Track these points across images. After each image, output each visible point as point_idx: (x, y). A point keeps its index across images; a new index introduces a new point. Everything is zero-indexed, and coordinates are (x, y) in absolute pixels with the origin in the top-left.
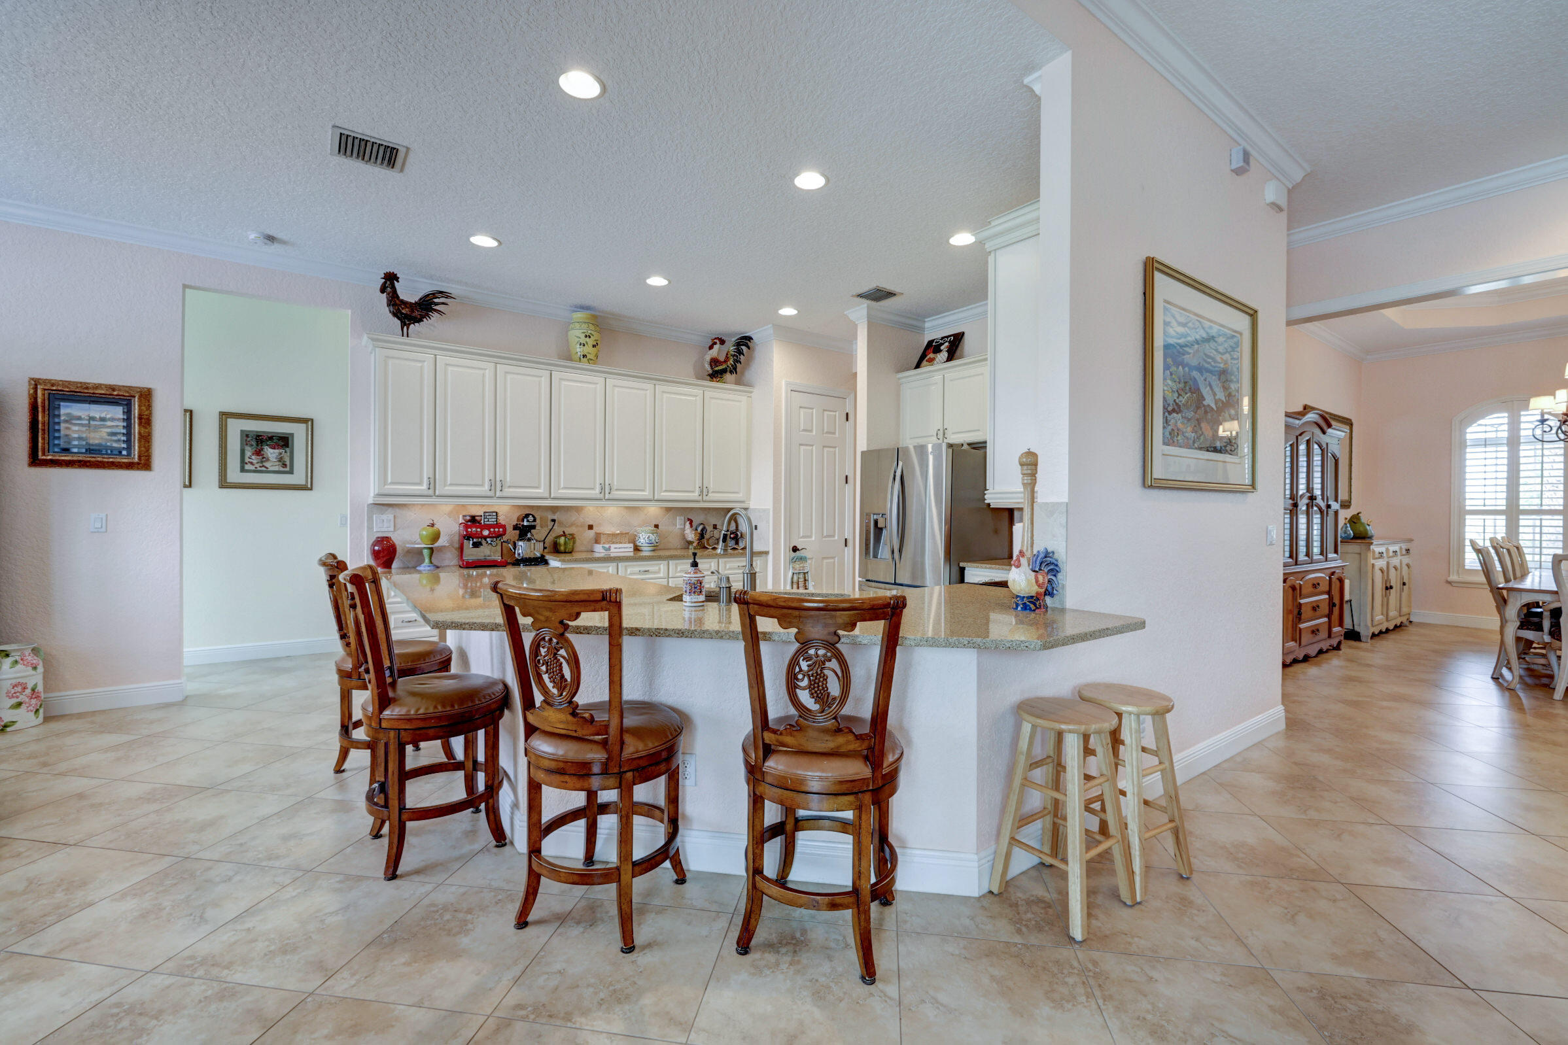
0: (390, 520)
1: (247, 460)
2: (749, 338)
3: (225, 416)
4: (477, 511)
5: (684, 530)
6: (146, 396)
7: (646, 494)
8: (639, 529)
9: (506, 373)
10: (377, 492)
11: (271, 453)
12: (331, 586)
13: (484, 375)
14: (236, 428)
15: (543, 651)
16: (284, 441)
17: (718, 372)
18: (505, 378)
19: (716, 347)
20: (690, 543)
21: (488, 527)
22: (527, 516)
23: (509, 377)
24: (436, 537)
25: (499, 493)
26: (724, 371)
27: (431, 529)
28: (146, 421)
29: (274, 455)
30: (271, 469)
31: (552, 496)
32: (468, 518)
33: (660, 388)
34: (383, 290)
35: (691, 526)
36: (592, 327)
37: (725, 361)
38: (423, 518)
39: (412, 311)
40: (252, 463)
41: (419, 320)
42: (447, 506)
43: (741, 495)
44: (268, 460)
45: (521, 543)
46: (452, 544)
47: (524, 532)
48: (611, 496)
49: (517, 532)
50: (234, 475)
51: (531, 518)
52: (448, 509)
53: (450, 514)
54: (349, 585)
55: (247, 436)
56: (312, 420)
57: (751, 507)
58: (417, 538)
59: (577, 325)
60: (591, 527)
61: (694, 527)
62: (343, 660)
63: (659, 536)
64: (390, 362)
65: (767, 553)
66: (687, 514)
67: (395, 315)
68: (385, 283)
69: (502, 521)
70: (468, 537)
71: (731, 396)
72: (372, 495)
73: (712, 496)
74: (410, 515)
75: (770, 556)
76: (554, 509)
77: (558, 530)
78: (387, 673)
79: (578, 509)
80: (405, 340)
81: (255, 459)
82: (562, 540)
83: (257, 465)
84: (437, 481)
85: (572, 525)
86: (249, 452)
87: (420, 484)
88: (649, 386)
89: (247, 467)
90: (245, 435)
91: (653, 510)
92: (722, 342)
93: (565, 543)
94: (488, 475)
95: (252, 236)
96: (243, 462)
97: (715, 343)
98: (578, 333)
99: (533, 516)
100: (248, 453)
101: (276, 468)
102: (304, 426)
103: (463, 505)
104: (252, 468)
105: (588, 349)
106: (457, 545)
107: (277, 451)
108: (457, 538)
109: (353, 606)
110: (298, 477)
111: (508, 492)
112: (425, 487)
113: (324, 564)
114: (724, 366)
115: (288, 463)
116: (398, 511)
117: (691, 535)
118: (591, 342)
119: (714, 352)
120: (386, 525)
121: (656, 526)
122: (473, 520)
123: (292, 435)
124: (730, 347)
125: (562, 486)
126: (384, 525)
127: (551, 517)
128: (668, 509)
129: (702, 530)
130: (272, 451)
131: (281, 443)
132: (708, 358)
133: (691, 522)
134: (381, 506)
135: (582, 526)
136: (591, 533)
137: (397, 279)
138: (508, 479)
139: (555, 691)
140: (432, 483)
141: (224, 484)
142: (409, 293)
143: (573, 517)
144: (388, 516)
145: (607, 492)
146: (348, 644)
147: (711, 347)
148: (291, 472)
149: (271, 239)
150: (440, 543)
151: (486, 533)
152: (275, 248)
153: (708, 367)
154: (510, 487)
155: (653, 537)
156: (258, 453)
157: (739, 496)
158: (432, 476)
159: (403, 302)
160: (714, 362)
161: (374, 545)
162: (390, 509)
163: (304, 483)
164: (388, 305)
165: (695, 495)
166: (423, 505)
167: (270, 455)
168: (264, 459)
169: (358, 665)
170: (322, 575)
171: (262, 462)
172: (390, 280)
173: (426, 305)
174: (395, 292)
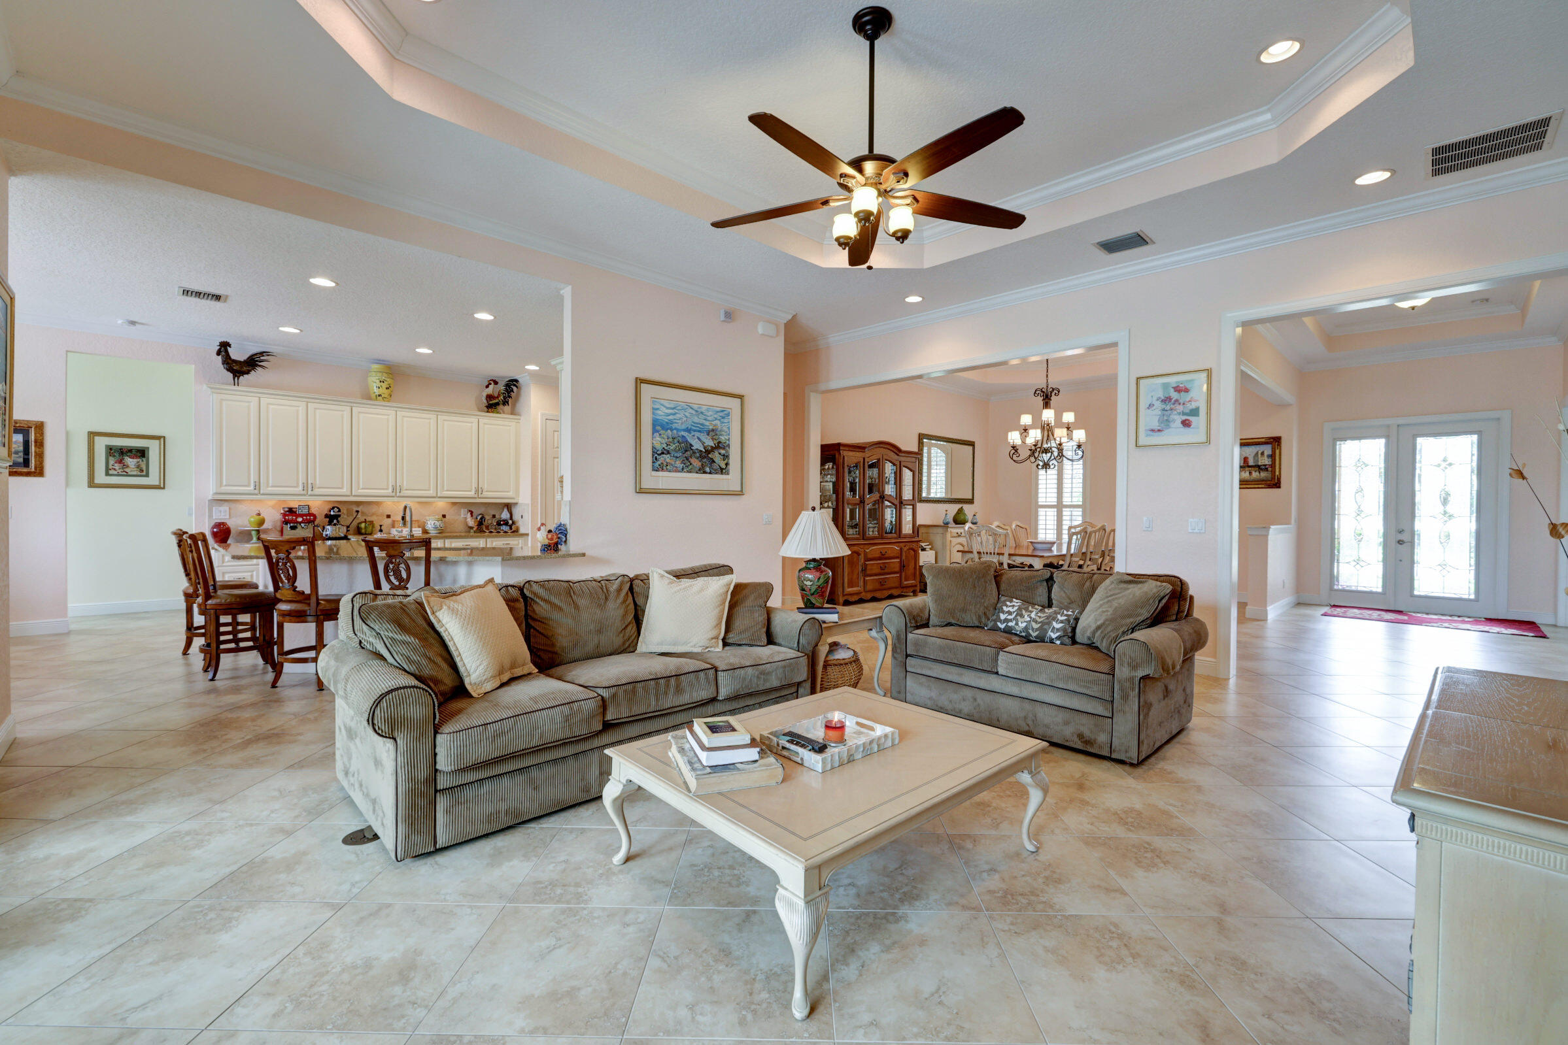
0: (226, 511)
1: (110, 467)
2: (517, 381)
3: (93, 434)
4: (294, 505)
5: (466, 518)
7: (431, 493)
8: (428, 518)
9: (315, 409)
10: (215, 491)
11: (131, 462)
12: (179, 546)
13: (298, 411)
14: (101, 444)
15: (280, 564)
16: (142, 453)
17: (492, 404)
18: (315, 413)
19: (491, 387)
20: (471, 528)
21: (302, 516)
22: (333, 508)
23: (318, 411)
24: (262, 522)
25: (310, 492)
26: (497, 404)
27: (258, 517)
28: (39, 443)
29: (133, 463)
30: (130, 473)
31: (353, 494)
32: (287, 509)
33: (441, 418)
34: (219, 353)
35: (472, 516)
36: (385, 375)
37: (498, 397)
38: (254, 509)
39: (242, 367)
40: (115, 469)
41: (248, 372)
42: (272, 501)
43: (511, 493)
44: (128, 467)
45: (329, 527)
46: (275, 528)
47: (332, 519)
48: (401, 494)
49: (328, 519)
50: (101, 477)
51: (336, 510)
52: (271, 503)
53: (273, 507)
54: (188, 540)
55: (111, 449)
56: (164, 437)
57: (520, 502)
58: (246, 523)
59: (374, 374)
60: (388, 516)
61: (474, 517)
62: (187, 588)
63: (445, 523)
64: (224, 403)
65: (527, 535)
66: (470, 507)
67: (228, 370)
68: (220, 349)
69: (313, 511)
70: (286, 522)
71: (506, 423)
72: (211, 493)
73: (485, 494)
74: (242, 508)
75: (530, 537)
76: (358, 503)
77: (361, 518)
78: (211, 588)
79: (377, 504)
80: (236, 387)
81: (117, 466)
82: (363, 525)
83: (120, 471)
84: (262, 485)
85: (373, 514)
86: (112, 461)
87: (248, 485)
88: (433, 416)
89: (111, 472)
90: (110, 450)
91: (441, 505)
92: (496, 383)
93: (366, 527)
94: (301, 480)
95: (120, 322)
96: (108, 468)
97: (490, 384)
98: (374, 379)
99: (338, 508)
101: (135, 473)
102: (157, 441)
103: (285, 501)
104: (115, 473)
105: (383, 391)
106: (279, 529)
107: (135, 460)
108: (279, 524)
109: (191, 551)
110: (153, 479)
111: (317, 491)
112: (252, 488)
113: (175, 534)
114: (497, 401)
115: (144, 469)
116: (233, 505)
117: (471, 522)
118: (385, 385)
119: (490, 390)
120: (222, 514)
121: (444, 516)
122: (291, 511)
123: (148, 448)
124: (501, 387)
125: (361, 487)
126: (220, 514)
127: (355, 509)
128: (454, 504)
129: (481, 519)
130: (131, 460)
131: (139, 455)
132: (485, 395)
133: (472, 513)
134: (218, 502)
135: (382, 515)
136: (389, 521)
137: (230, 346)
138: (318, 482)
139: (286, 581)
140: (257, 486)
141: (93, 484)
142: (238, 354)
143: (374, 509)
144: (225, 508)
145: (398, 491)
146: (190, 579)
147: (487, 387)
148: (147, 475)
149: (133, 323)
150: (265, 526)
151: (300, 519)
152: (138, 326)
153: (485, 401)
154: (319, 488)
155: (438, 524)
156: (120, 462)
157: (510, 494)
158: (257, 480)
159: (235, 361)
160: (489, 397)
161: (213, 528)
162: (226, 504)
163: (157, 483)
164: (223, 364)
165: (472, 493)
166: (252, 500)
167: (129, 463)
168: (126, 466)
169: (196, 590)
170: (174, 541)
171: (123, 468)
172: (224, 347)
173: (252, 363)
174: (227, 356)
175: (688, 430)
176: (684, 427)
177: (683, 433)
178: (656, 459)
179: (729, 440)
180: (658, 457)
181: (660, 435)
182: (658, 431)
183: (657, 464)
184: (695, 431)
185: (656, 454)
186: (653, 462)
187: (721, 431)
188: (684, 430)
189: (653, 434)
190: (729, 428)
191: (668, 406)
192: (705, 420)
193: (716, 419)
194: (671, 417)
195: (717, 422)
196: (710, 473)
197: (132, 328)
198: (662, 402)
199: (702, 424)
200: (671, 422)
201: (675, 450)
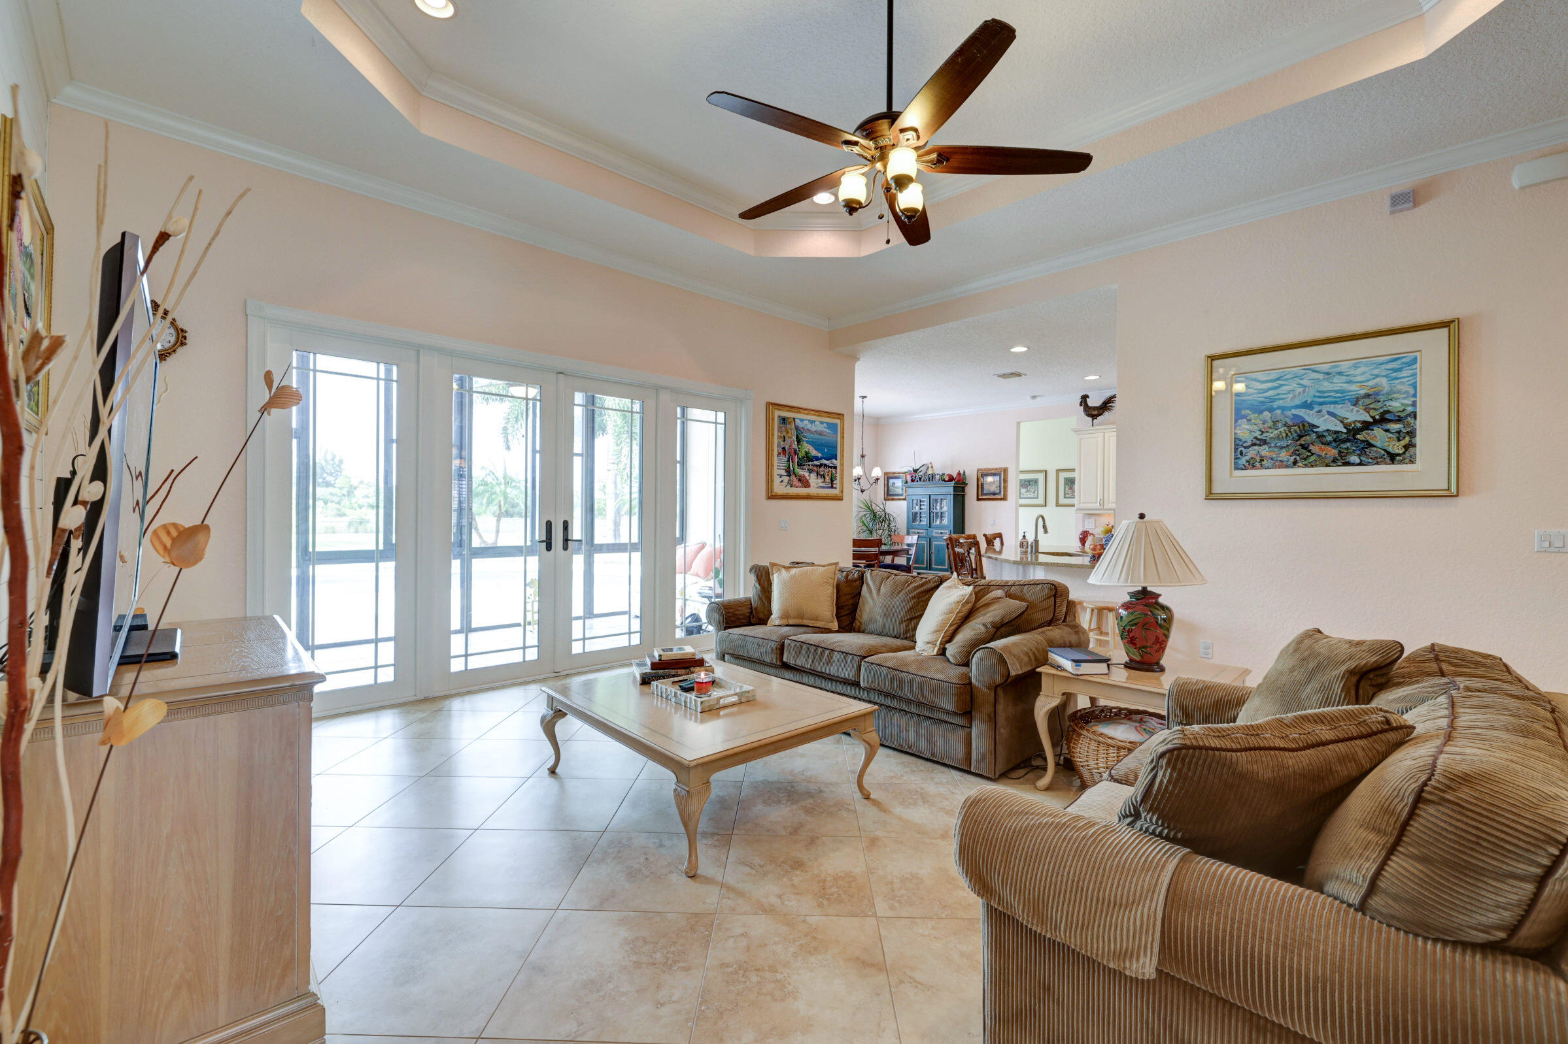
3: (1058, 471)
6: (1005, 470)
28: (1005, 481)
34: (1081, 405)
39: (1096, 412)
67: (1087, 416)
68: (1081, 401)
81: (1070, 492)
90: (1068, 480)
96: (1065, 494)
100: (1067, 489)
107: (1071, 487)
116: (1097, 518)
137: (1089, 396)
141: (1058, 505)
144: (1092, 520)
149: (1034, 397)
152: (1038, 399)
159: (1092, 408)
162: (1093, 517)
164: (1084, 412)
172: (1084, 398)
173: (1106, 405)
174: (1086, 405)
175: (1307, 406)
176: (1297, 402)
177: (1295, 412)
178: (1241, 453)
179: (1414, 404)
180: (1244, 451)
181: (1249, 420)
182: (1245, 417)
183: (1243, 461)
184: (1321, 404)
185: (1239, 447)
186: (1236, 458)
187: (1389, 393)
188: (1297, 407)
189: (1236, 421)
190: (1414, 386)
191: (1264, 378)
192: (1349, 382)
193: (1377, 376)
194: (1270, 393)
195: (1384, 382)
196: (1360, 464)
197: (1035, 400)
198: (1253, 375)
199: (1342, 391)
200: (1272, 400)
201: (1278, 437)
